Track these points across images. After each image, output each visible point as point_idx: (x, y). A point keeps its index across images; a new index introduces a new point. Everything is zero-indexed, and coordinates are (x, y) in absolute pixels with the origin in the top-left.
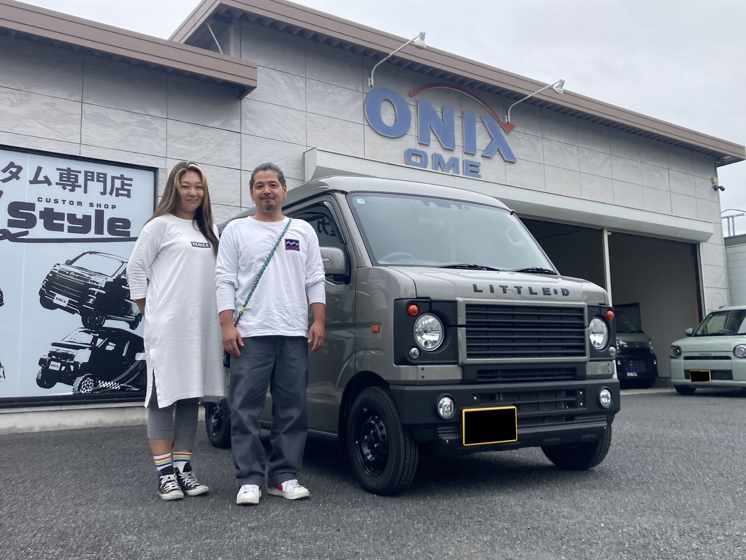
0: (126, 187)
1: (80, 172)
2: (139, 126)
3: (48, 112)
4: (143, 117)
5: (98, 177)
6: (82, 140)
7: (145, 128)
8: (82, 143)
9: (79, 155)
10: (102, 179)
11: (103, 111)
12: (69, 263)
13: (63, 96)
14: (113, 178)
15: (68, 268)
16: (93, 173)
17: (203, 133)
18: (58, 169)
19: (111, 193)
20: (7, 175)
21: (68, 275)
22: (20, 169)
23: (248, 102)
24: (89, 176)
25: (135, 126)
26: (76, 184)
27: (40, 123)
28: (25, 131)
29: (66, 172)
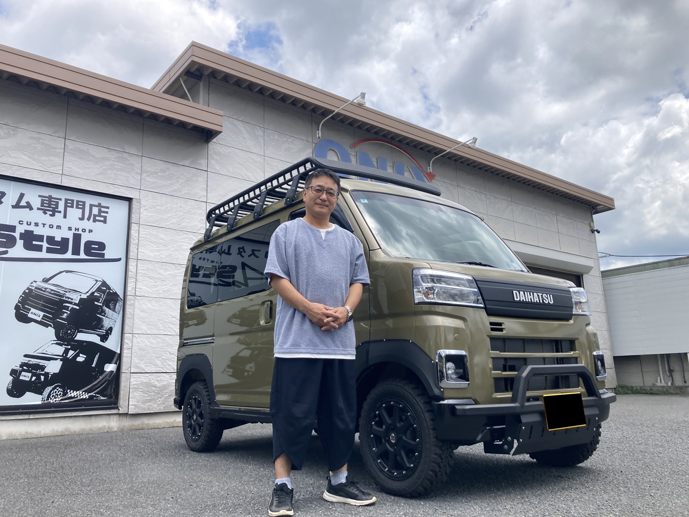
0: (102, 214)
1: (60, 199)
2: (117, 161)
3: (33, 145)
4: (121, 154)
5: (78, 204)
6: (63, 171)
7: (122, 163)
8: (63, 173)
9: (60, 184)
10: (81, 207)
11: (85, 147)
12: (46, 280)
13: (48, 132)
15: (45, 285)
16: (73, 201)
17: (173, 169)
18: (40, 196)
19: (89, 219)
21: (44, 291)
22: (3, 194)
23: (214, 145)
25: (113, 161)
26: (56, 210)
27: (25, 155)
28: (11, 161)
29: (48, 199)
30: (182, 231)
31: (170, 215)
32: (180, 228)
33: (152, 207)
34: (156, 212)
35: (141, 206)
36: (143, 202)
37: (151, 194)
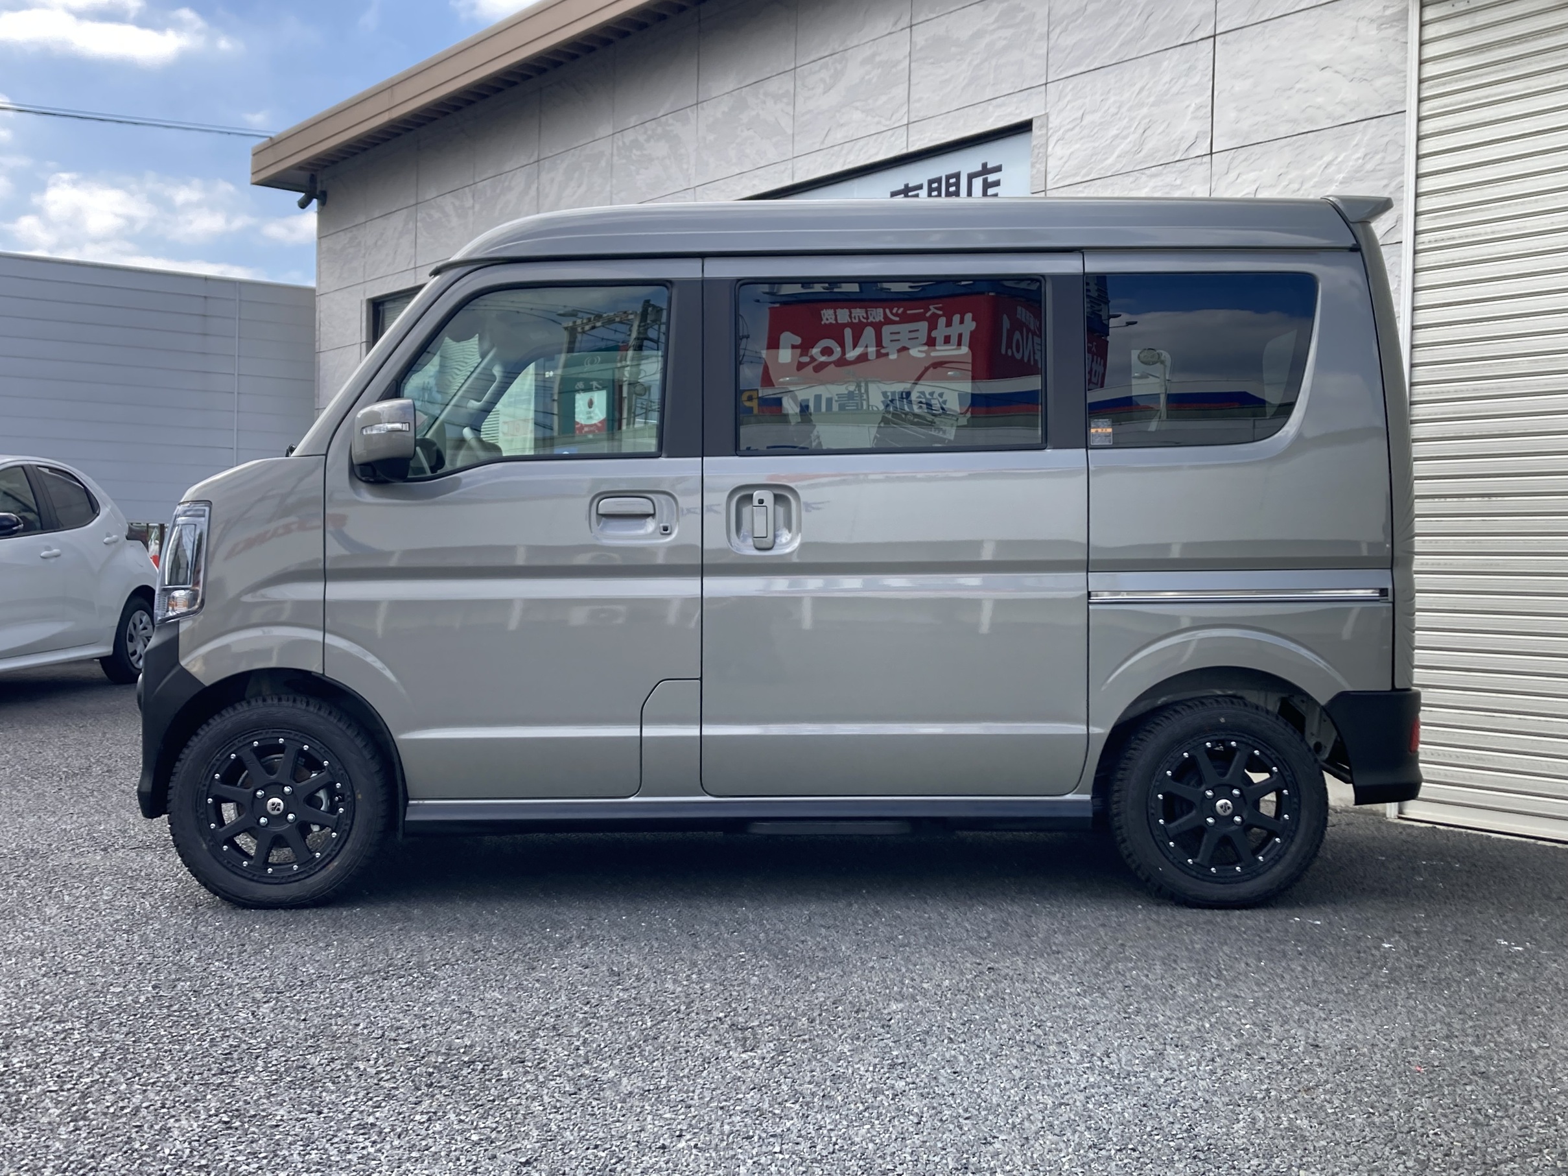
0: (991, 191)
1: (920, 187)
3: (867, 77)
5: (948, 185)
6: (910, 114)
7: (1009, 27)
8: (910, 120)
9: (904, 151)
10: (953, 188)
13: (887, 28)
14: (971, 177)
16: (939, 180)
18: (893, 194)
24: (935, 190)
25: (994, 30)
27: (857, 108)
28: (838, 136)
30: (1147, 172)
31: (1114, 132)
32: (1141, 163)
33: (1070, 126)
34: (1081, 139)
35: (1049, 134)
36: (1054, 122)
37: (1070, 87)
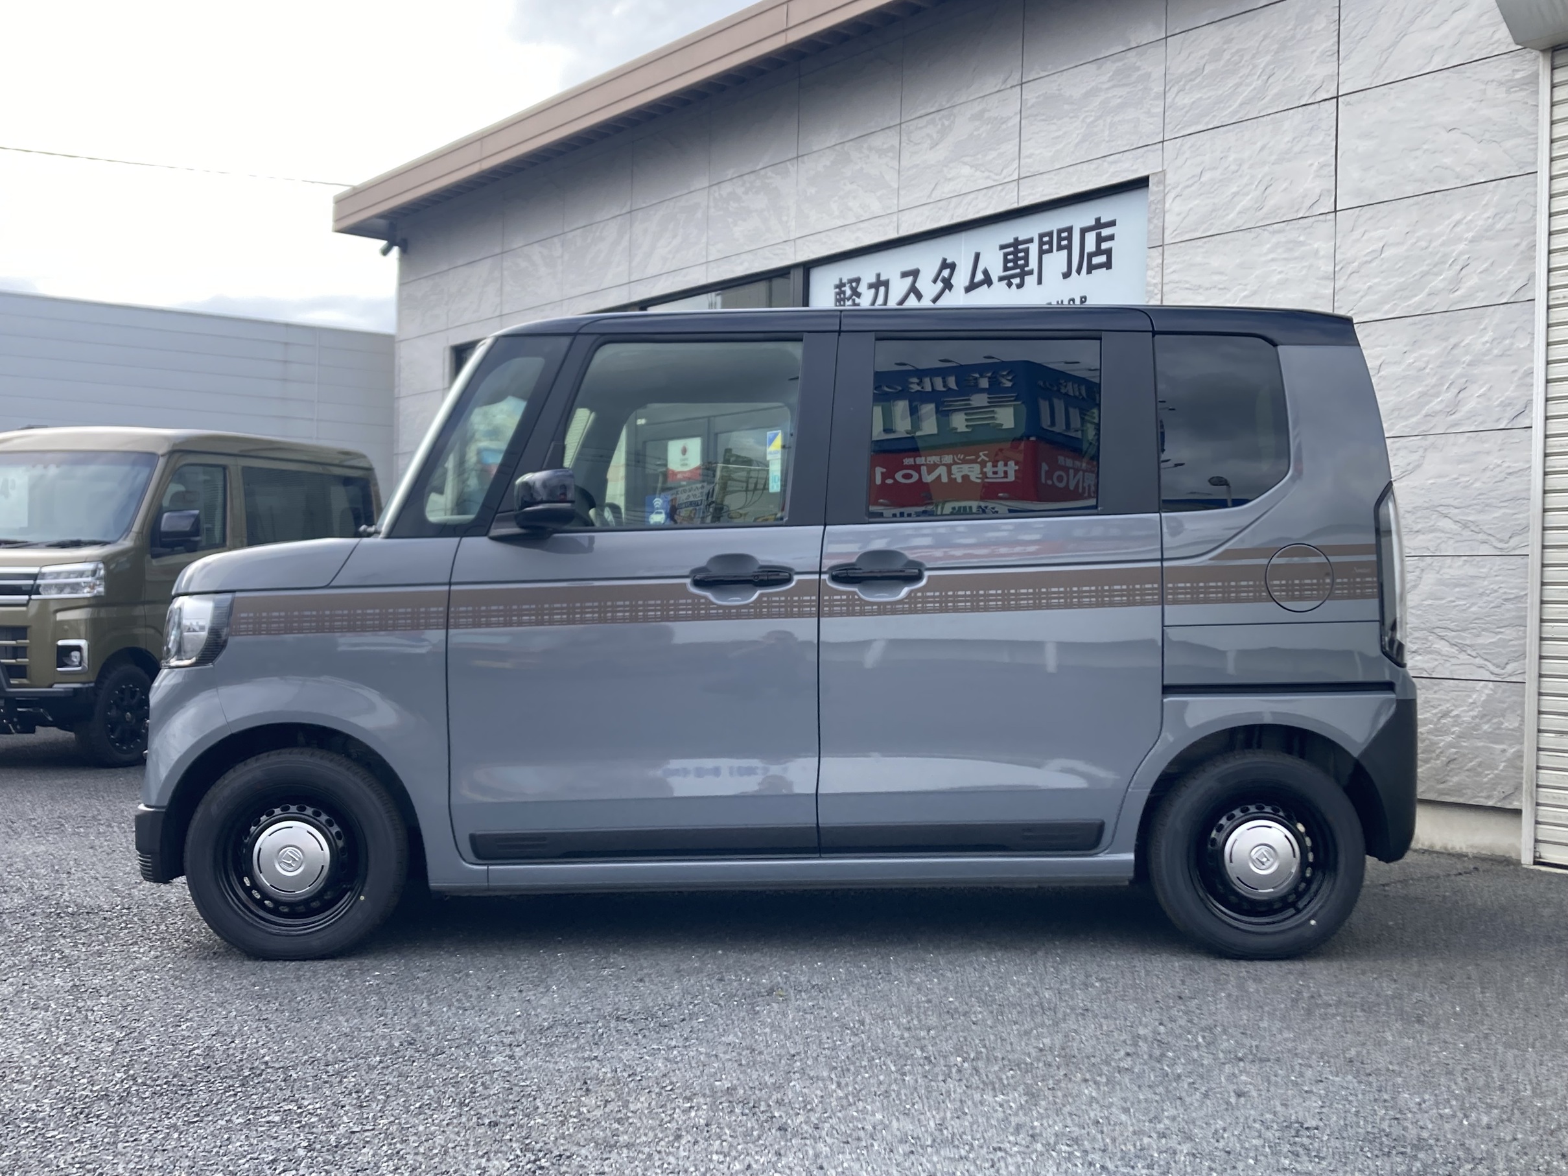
0: (1104, 246)
1: (1031, 241)
2: (1113, 86)
3: (975, 133)
4: (1121, 60)
5: (1060, 239)
6: (1021, 170)
7: (1124, 86)
8: (1021, 175)
9: (1015, 206)
10: (1066, 242)
11: (1053, 84)
13: (995, 86)
14: (1083, 231)
16: (1050, 234)
18: (1002, 247)
20: (940, 285)
22: (952, 267)
24: (1046, 243)
25: (1109, 89)
26: (1026, 269)
27: (965, 164)
28: (947, 189)
29: (1012, 249)
30: (1268, 228)
31: (1234, 189)
32: (1262, 220)
33: (1190, 182)
34: (1201, 195)
35: (1166, 191)
36: (1171, 178)
37: (1189, 144)
